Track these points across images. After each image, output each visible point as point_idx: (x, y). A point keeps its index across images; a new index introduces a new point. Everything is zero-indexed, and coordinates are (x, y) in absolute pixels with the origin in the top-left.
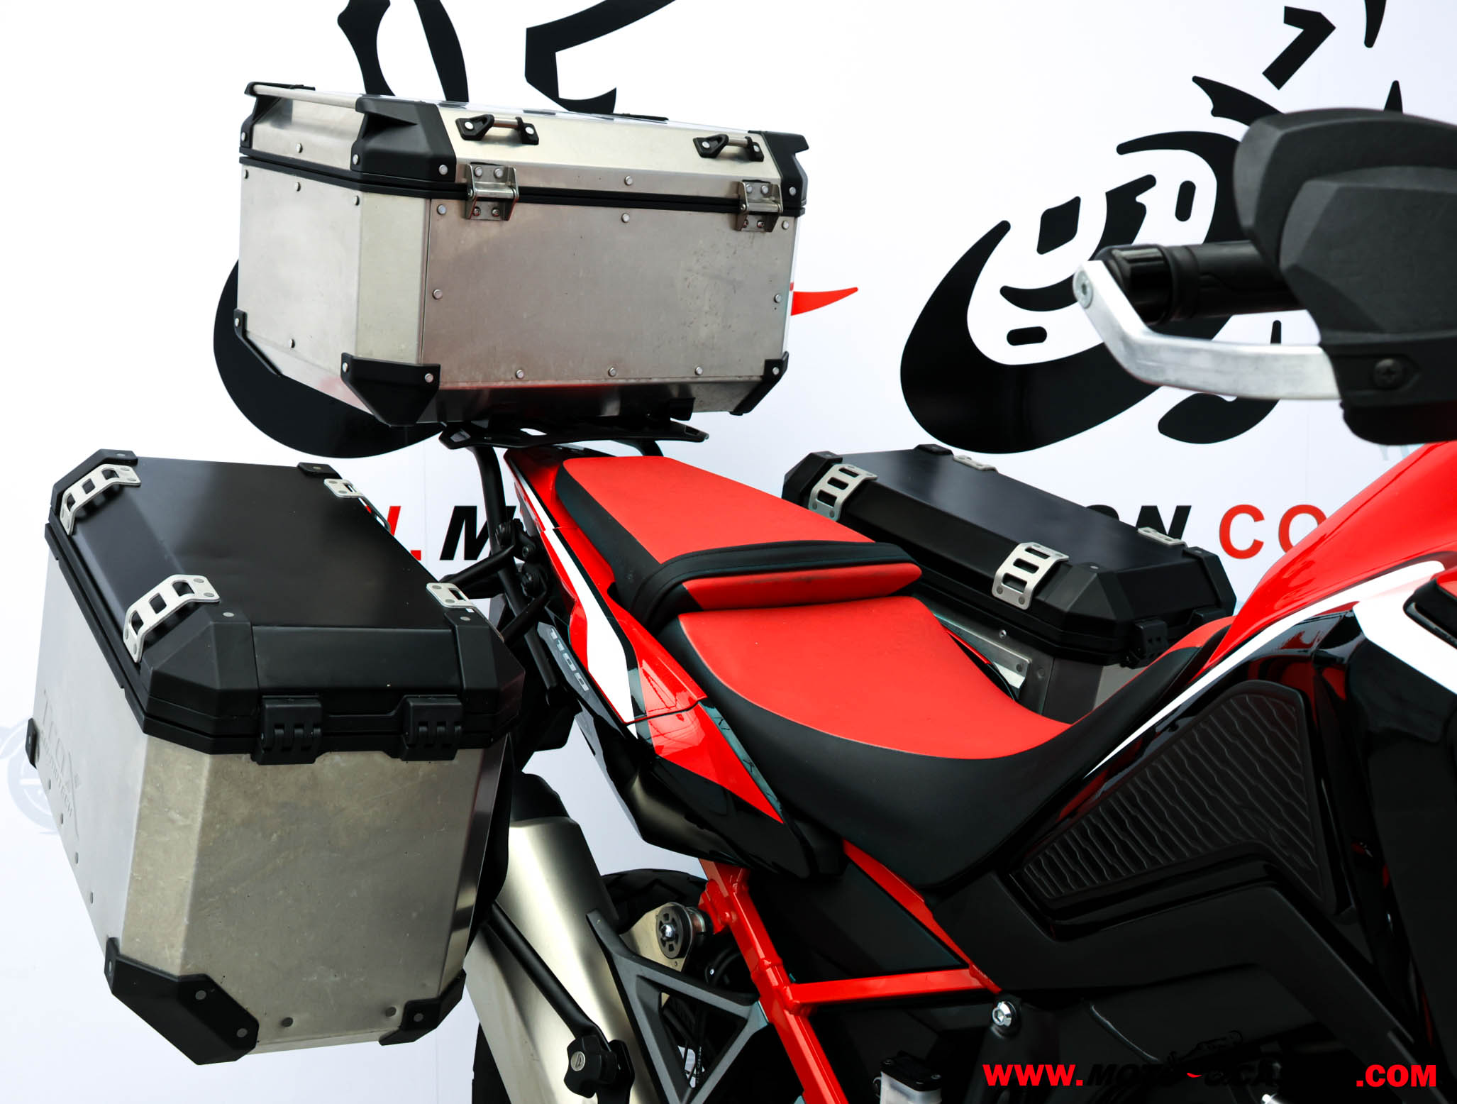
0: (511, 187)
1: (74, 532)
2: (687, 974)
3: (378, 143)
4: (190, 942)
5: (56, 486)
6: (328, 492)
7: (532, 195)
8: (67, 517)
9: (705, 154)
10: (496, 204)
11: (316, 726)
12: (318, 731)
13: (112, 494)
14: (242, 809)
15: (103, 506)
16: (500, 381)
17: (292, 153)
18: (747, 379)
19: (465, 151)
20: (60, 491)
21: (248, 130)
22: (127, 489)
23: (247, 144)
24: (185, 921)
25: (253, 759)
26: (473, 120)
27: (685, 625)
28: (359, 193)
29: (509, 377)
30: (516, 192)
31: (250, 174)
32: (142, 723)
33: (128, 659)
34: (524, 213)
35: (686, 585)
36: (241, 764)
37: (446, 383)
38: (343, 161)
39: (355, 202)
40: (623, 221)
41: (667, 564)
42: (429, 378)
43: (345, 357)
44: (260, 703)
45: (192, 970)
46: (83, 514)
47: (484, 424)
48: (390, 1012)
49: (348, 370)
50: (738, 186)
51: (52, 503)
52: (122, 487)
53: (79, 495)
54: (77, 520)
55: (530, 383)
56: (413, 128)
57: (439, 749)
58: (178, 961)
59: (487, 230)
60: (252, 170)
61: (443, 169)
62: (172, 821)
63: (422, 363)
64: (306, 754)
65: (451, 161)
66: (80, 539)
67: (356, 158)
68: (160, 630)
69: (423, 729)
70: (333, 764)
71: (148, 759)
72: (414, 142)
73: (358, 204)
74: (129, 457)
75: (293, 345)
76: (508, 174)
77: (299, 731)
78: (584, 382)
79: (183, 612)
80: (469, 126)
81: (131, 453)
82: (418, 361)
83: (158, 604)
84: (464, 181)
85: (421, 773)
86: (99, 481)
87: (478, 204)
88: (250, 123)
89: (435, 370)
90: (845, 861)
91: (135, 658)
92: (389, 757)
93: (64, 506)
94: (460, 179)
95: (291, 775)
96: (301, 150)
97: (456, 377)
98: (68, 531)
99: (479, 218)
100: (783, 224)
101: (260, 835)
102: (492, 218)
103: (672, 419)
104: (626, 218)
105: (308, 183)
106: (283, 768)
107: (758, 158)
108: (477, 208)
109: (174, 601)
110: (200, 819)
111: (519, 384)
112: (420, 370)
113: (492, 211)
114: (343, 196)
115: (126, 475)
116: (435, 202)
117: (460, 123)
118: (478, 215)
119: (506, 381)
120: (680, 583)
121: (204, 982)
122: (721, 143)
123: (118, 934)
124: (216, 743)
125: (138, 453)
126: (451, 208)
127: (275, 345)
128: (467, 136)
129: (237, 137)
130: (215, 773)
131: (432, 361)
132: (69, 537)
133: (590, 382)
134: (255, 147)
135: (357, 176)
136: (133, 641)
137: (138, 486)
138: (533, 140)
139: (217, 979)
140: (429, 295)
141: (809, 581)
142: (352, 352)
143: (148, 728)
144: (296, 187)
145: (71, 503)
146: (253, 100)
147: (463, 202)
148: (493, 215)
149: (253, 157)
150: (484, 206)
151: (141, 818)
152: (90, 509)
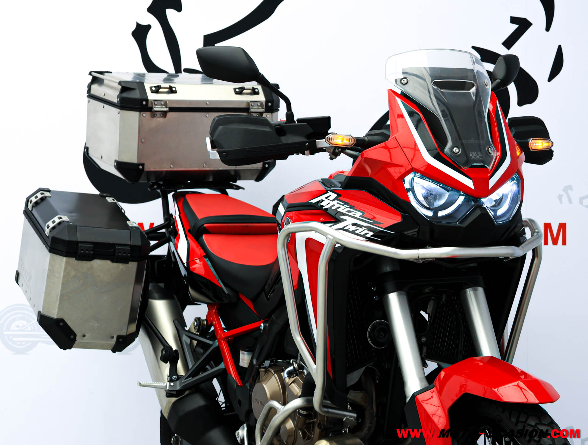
0: (167, 107)
1: (32, 210)
2: (200, 335)
3: (125, 95)
4: (59, 309)
5: (27, 198)
6: (107, 201)
7: (173, 109)
8: (30, 206)
9: (237, 93)
10: (162, 113)
11: (92, 251)
12: (92, 252)
13: (43, 199)
14: (73, 273)
15: (40, 202)
16: (165, 168)
17: (102, 96)
18: (256, 168)
19: (151, 96)
20: (28, 199)
21: (89, 87)
22: (47, 198)
23: (89, 91)
24: (58, 302)
25: (76, 259)
26: (155, 87)
27: (204, 237)
28: (119, 110)
29: (168, 167)
30: (167, 109)
31: (90, 101)
32: (49, 250)
33: (46, 236)
34: (170, 115)
35: (205, 225)
36: (73, 260)
37: (147, 168)
38: (115, 100)
39: (118, 113)
40: (206, 116)
41: (200, 220)
42: (141, 167)
43: (116, 161)
44: (78, 245)
45: (60, 317)
46: (34, 205)
47: (161, 183)
48: (113, 337)
49: (116, 165)
50: (248, 103)
51: (26, 203)
52: (46, 197)
53: (34, 200)
54: (33, 206)
55: (175, 169)
56: (135, 90)
57: (123, 260)
58: (56, 314)
59: (160, 120)
60: (91, 100)
61: (144, 103)
62: (55, 276)
63: (139, 162)
64: (89, 258)
65: (147, 100)
66: (34, 212)
67: (118, 99)
68: (54, 228)
69: (120, 254)
70: (97, 263)
71: (50, 260)
72: (136, 95)
73: (119, 113)
74: (49, 190)
75: (102, 158)
76: (165, 103)
77: (87, 252)
78: (194, 169)
79: (59, 223)
80: (154, 89)
81: (49, 189)
82: (137, 161)
83: (54, 222)
84: (151, 106)
85: (120, 268)
86: (39, 195)
87: (156, 113)
88: (90, 85)
89: (143, 165)
90: (239, 299)
91: (47, 235)
92: (111, 262)
93: (29, 203)
94: (150, 105)
95: (85, 265)
96: (104, 95)
97: (150, 167)
98: (30, 210)
99: (156, 117)
100: (267, 115)
101: (77, 281)
102: (161, 117)
103: (231, 183)
104: (207, 116)
105: (106, 106)
106: (84, 262)
107: (258, 93)
108: (156, 114)
109: (57, 221)
110: (62, 275)
111: (171, 169)
112: (138, 165)
113: (160, 115)
114: (115, 111)
115: (47, 194)
116: (142, 113)
117: (151, 88)
118: (156, 116)
119: (167, 168)
120: (203, 225)
121: (62, 320)
122: (242, 89)
123: (41, 310)
124: (67, 254)
125: (51, 189)
126: (146, 115)
127: (97, 158)
128: (153, 92)
129: (86, 89)
130: (66, 262)
131: (142, 162)
132: (31, 212)
133: (197, 169)
134: (91, 93)
135: (119, 105)
136: (47, 232)
137: (50, 197)
138: (175, 92)
139: (66, 320)
140: (141, 141)
141: (246, 227)
142: (117, 159)
143: (50, 251)
144: (103, 107)
145: (31, 202)
146: (91, 77)
147: (151, 113)
148: (161, 116)
149: (91, 96)
150: (158, 114)
151: (48, 276)
152: (36, 203)
